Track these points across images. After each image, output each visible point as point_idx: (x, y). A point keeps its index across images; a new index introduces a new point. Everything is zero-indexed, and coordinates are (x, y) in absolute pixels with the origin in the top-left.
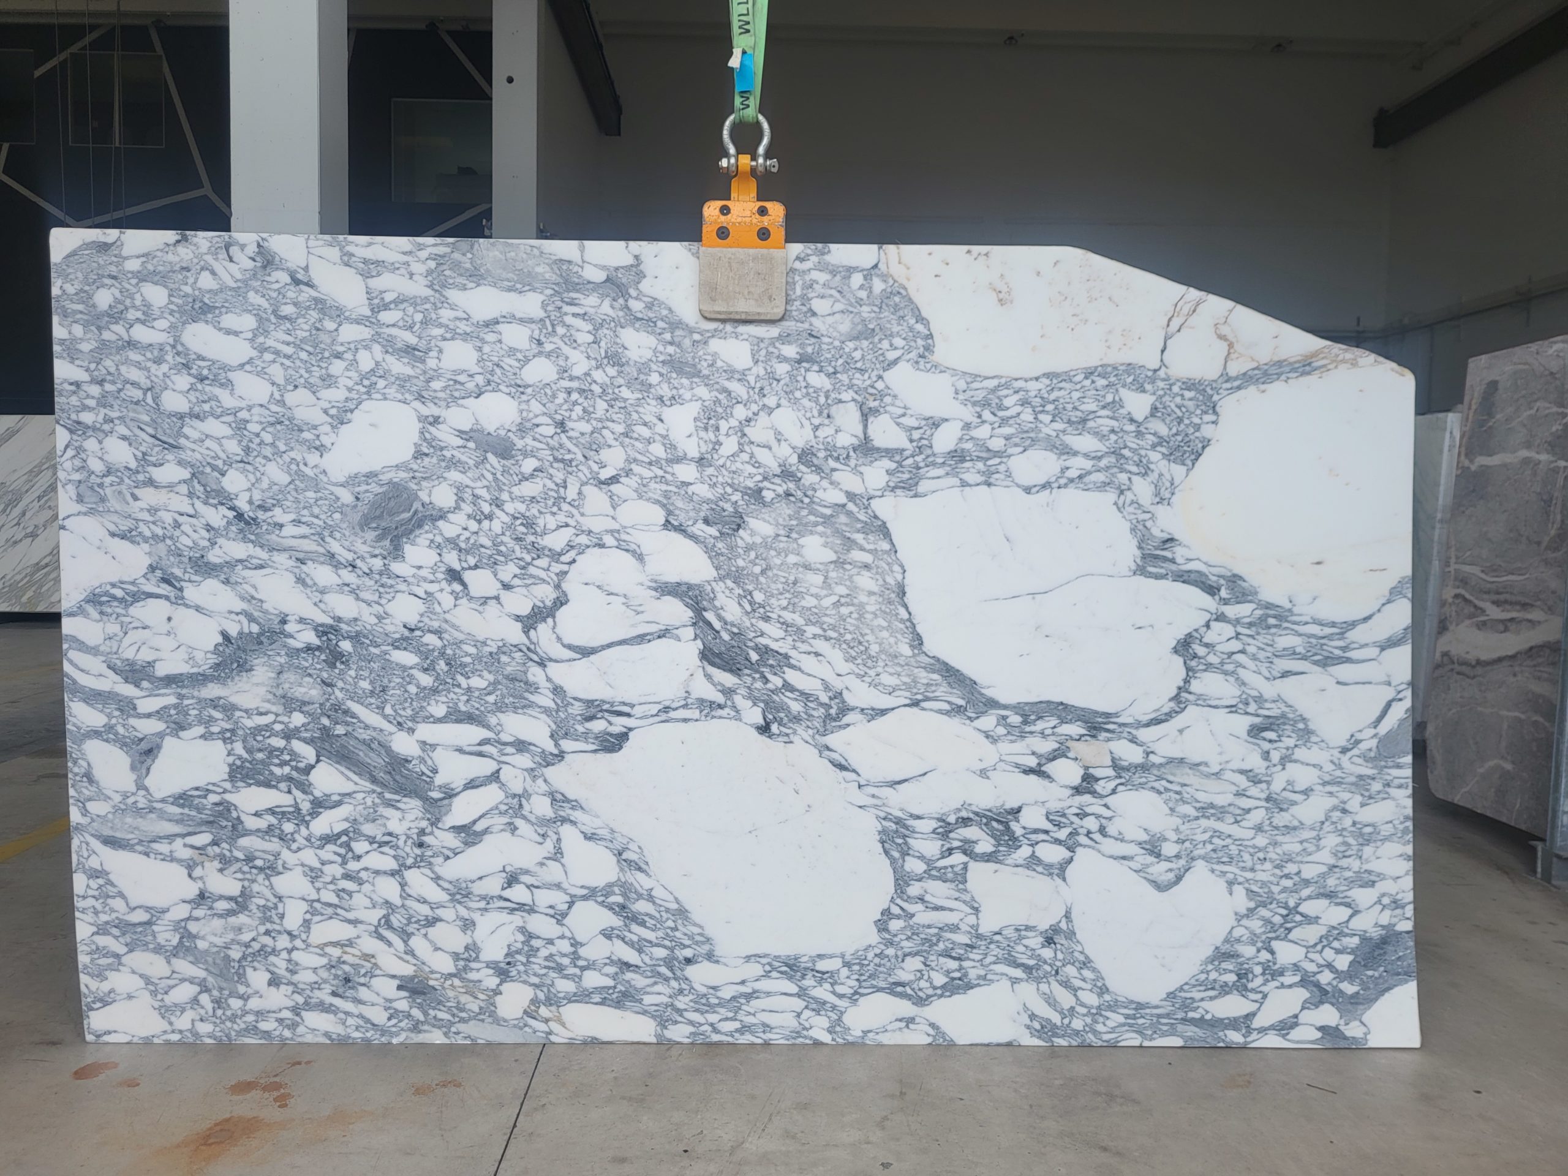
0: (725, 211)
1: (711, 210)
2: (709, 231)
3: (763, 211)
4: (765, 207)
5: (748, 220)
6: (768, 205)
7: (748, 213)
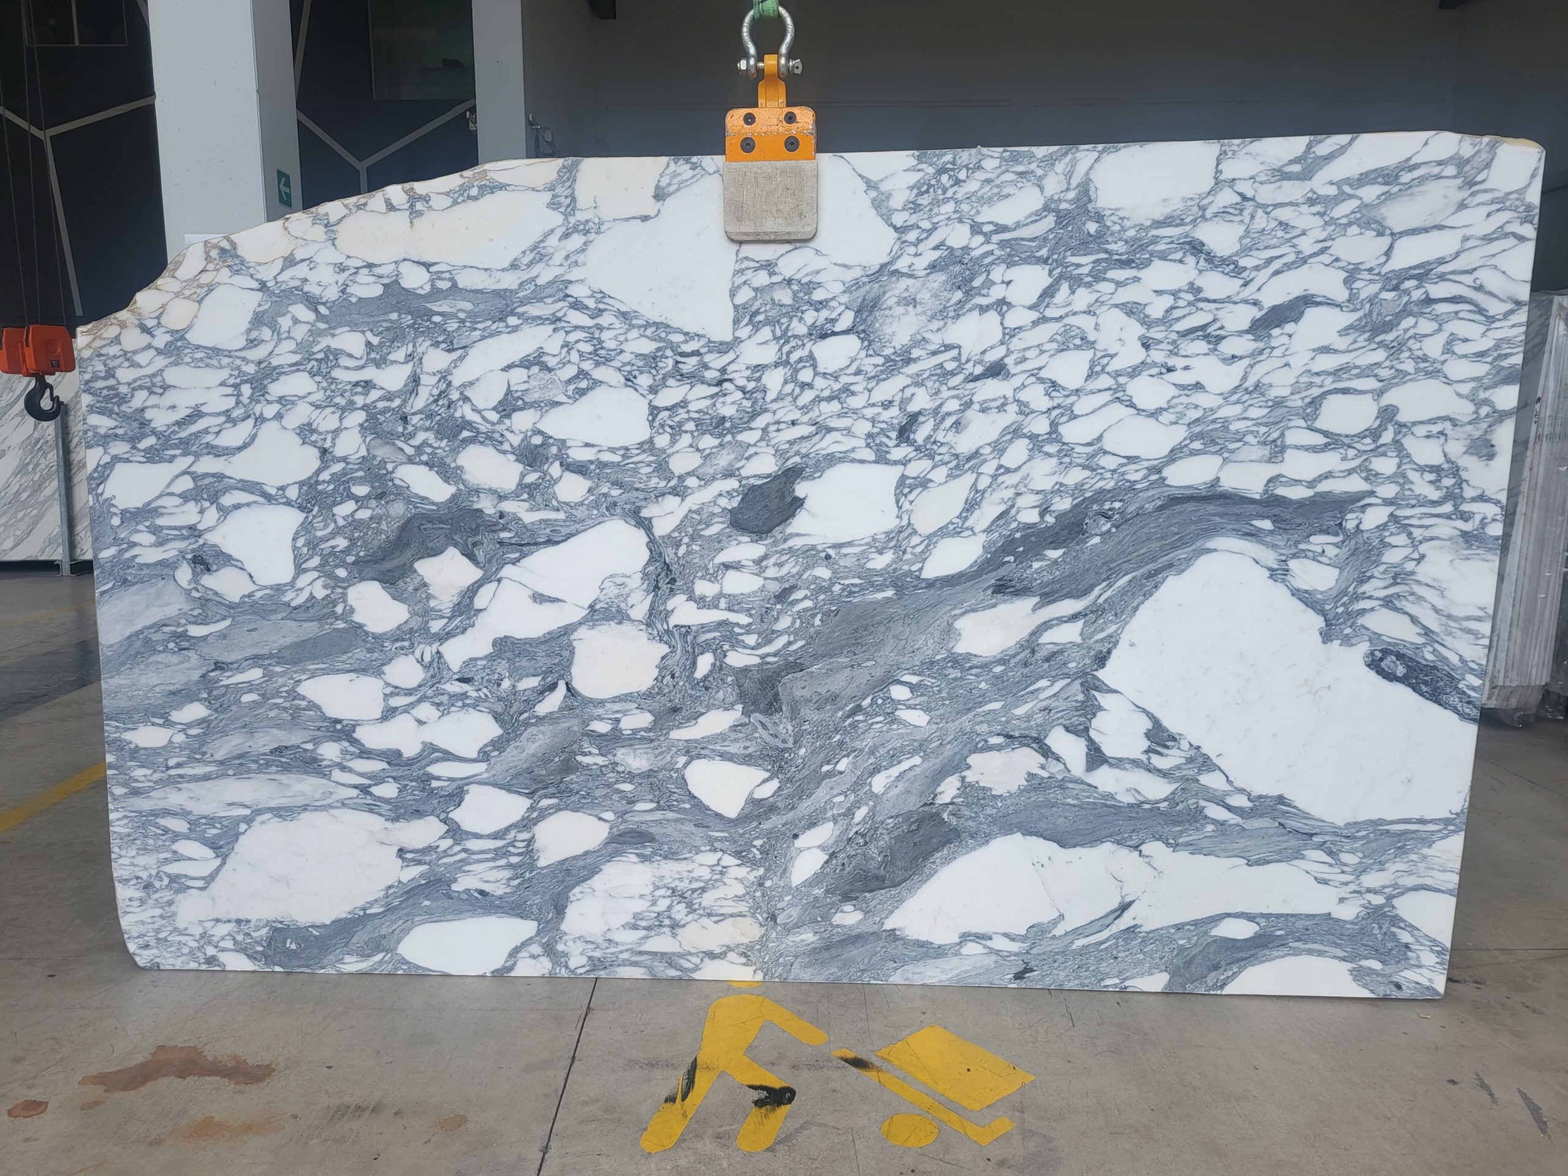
0: (749, 119)
1: (735, 119)
2: (732, 142)
3: (790, 118)
4: (793, 114)
5: (774, 128)
6: (796, 110)
7: (775, 121)
